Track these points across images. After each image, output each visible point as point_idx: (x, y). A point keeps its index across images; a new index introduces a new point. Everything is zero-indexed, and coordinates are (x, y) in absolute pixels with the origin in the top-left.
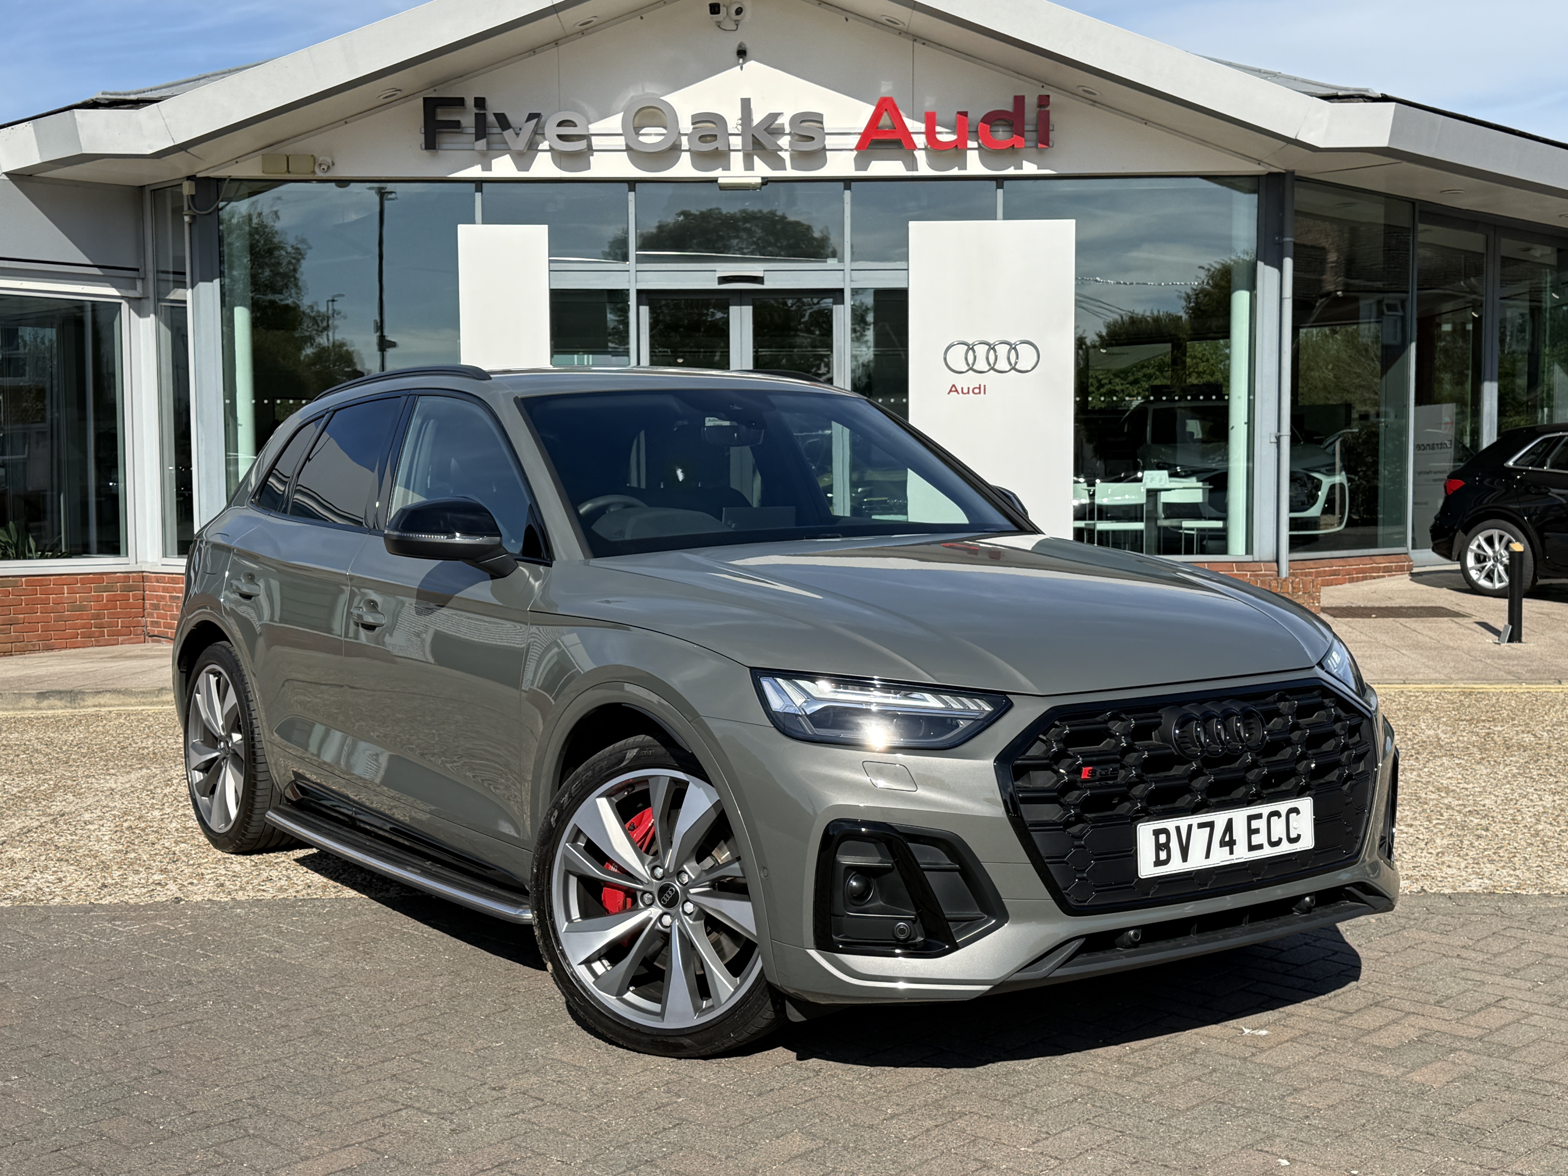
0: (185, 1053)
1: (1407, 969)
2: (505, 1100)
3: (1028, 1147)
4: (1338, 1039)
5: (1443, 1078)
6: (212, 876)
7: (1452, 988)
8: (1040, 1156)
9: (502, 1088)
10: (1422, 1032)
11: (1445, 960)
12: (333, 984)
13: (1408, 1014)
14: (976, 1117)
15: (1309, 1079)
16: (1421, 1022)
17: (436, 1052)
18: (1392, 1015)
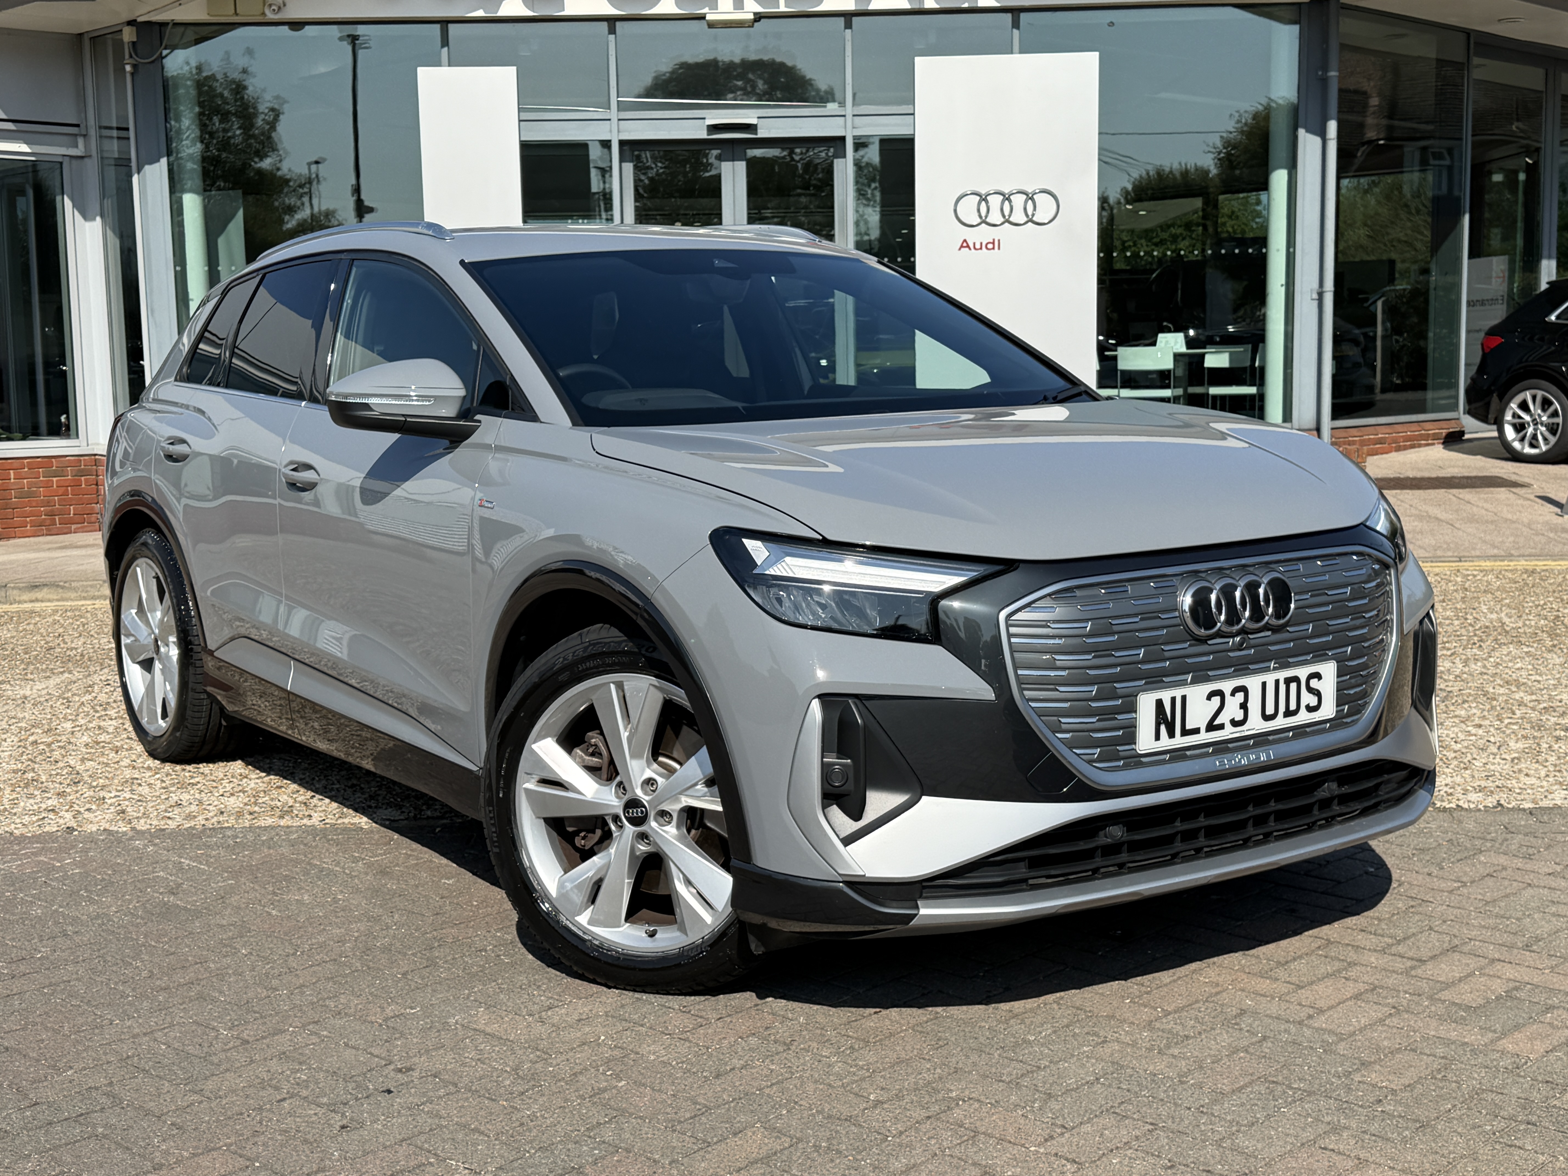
0: (42, 1024)
1: (1487, 903)
2: (411, 1085)
3: (1039, 1145)
4: (1410, 994)
5: (1540, 1047)
6: (113, 800)
7: (1542, 927)
8: (1053, 1158)
9: (409, 1069)
10: (1511, 985)
11: (1530, 891)
12: (230, 934)
13: (1493, 961)
14: (976, 1105)
15: (1378, 1049)
16: (1509, 972)
17: (339, 1022)
18: (1473, 963)
